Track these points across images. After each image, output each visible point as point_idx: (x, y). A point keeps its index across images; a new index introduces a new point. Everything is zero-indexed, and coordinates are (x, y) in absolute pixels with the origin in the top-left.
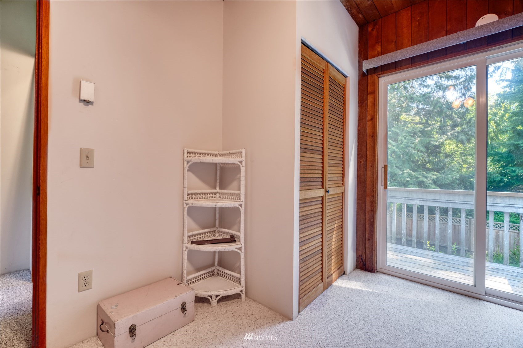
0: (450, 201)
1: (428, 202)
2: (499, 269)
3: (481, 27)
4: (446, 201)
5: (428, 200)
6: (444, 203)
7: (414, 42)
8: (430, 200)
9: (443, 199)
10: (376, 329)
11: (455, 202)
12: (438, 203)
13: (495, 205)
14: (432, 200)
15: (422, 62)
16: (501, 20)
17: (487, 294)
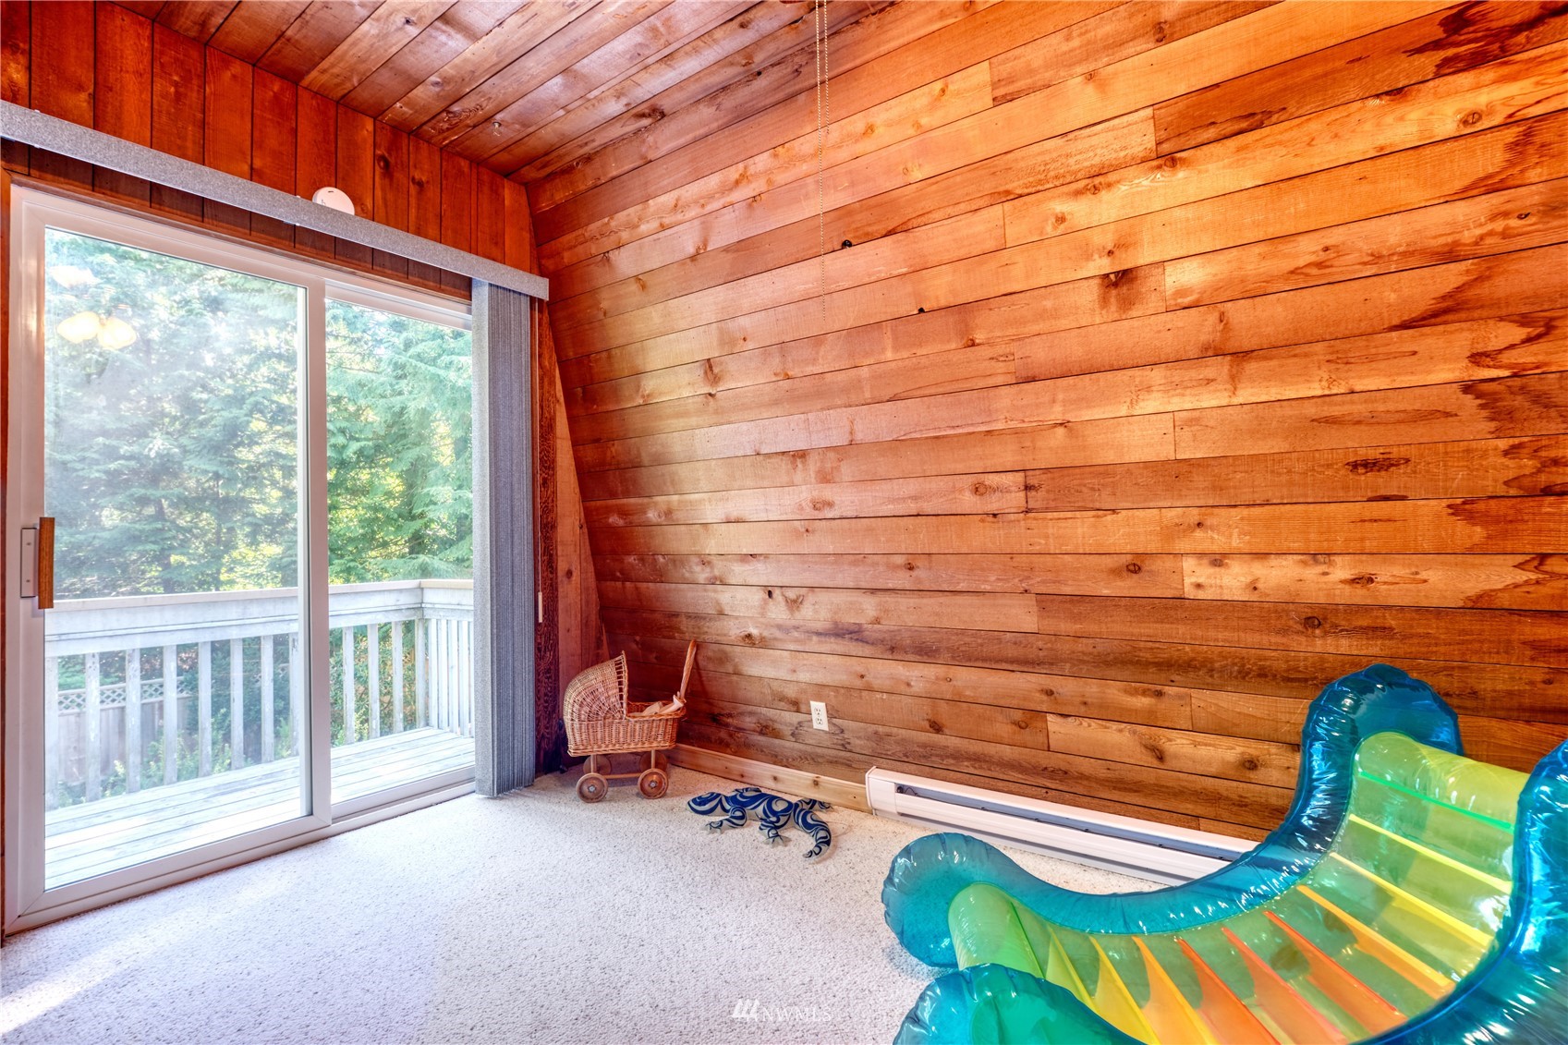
0: (137, 631)
1: (63, 644)
2: (271, 775)
3: (322, 208)
4: (124, 632)
5: (63, 637)
6: (119, 639)
7: (157, 141)
8: (71, 636)
9: (115, 625)
10: (260, 1029)
11: (152, 629)
12: (98, 640)
13: (248, 622)
14: (78, 636)
15: (185, 214)
16: (358, 218)
17: (335, 820)
